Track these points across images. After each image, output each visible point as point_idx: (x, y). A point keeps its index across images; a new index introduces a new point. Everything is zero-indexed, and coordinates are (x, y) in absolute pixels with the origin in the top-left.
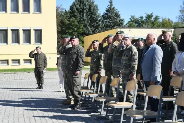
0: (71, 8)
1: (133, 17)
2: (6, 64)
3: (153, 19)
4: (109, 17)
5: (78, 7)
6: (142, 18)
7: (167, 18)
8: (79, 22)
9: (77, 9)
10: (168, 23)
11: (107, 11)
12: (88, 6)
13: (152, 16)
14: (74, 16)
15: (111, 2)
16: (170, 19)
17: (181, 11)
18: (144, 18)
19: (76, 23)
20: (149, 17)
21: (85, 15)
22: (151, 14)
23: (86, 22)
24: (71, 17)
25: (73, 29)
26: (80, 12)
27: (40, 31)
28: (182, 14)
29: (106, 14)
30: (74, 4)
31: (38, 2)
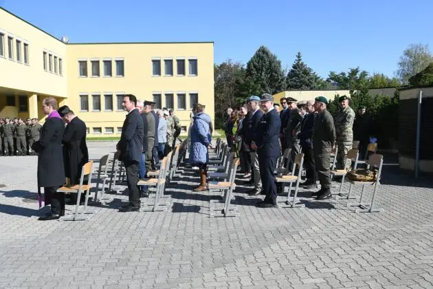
0: (249, 65)
1: (332, 73)
3: (358, 75)
4: (296, 75)
5: (256, 64)
6: (343, 74)
7: (380, 73)
8: (255, 82)
9: (255, 66)
10: (379, 81)
11: (294, 67)
12: (268, 63)
13: (357, 72)
14: (251, 74)
15: (299, 57)
16: (385, 75)
17: (400, 64)
18: (347, 75)
19: (253, 84)
20: (354, 72)
21: (263, 73)
22: (357, 69)
23: (265, 82)
24: (247, 76)
25: (248, 91)
26: (258, 70)
27: (196, 95)
28: (401, 68)
29: (292, 71)
30: (252, 61)
31: (194, 63)
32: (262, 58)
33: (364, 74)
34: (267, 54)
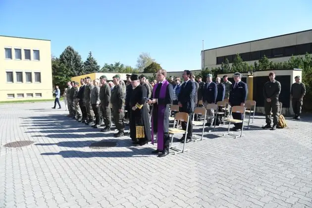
0: (61, 57)
1: (106, 64)
2: (13, 97)
3: (119, 66)
4: (89, 64)
5: (66, 56)
6: (112, 65)
8: (67, 67)
9: (65, 58)
10: (130, 69)
11: (88, 59)
12: (74, 56)
14: (64, 62)
15: (90, 54)
17: (138, 61)
18: (114, 65)
19: (65, 67)
20: (117, 64)
21: (71, 62)
22: (119, 63)
23: (73, 67)
24: (61, 63)
25: (63, 72)
26: (68, 60)
27: (39, 73)
28: (138, 64)
29: (87, 62)
30: (63, 54)
31: (37, 52)
32: (70, 53)
33: (122, 65)
34: (73, 51)
